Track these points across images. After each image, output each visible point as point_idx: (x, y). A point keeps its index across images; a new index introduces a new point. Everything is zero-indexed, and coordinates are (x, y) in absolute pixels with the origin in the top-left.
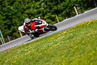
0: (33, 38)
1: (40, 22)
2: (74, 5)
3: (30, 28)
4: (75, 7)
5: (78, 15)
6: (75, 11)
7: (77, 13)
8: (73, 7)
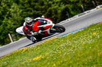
0: (34, 42)
1: (45, 22)
2: (9, 33)
3: (31, 29)
4: (9, 35)
5: (12, 43)
6: (9, 39)
7: (12, 41)
8: (7, 34)
